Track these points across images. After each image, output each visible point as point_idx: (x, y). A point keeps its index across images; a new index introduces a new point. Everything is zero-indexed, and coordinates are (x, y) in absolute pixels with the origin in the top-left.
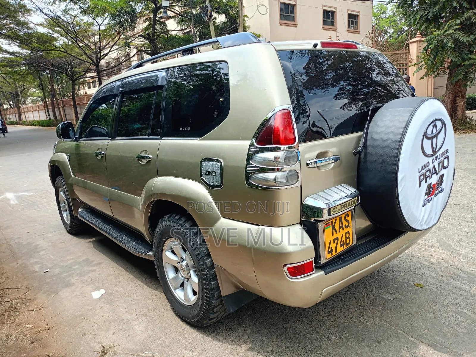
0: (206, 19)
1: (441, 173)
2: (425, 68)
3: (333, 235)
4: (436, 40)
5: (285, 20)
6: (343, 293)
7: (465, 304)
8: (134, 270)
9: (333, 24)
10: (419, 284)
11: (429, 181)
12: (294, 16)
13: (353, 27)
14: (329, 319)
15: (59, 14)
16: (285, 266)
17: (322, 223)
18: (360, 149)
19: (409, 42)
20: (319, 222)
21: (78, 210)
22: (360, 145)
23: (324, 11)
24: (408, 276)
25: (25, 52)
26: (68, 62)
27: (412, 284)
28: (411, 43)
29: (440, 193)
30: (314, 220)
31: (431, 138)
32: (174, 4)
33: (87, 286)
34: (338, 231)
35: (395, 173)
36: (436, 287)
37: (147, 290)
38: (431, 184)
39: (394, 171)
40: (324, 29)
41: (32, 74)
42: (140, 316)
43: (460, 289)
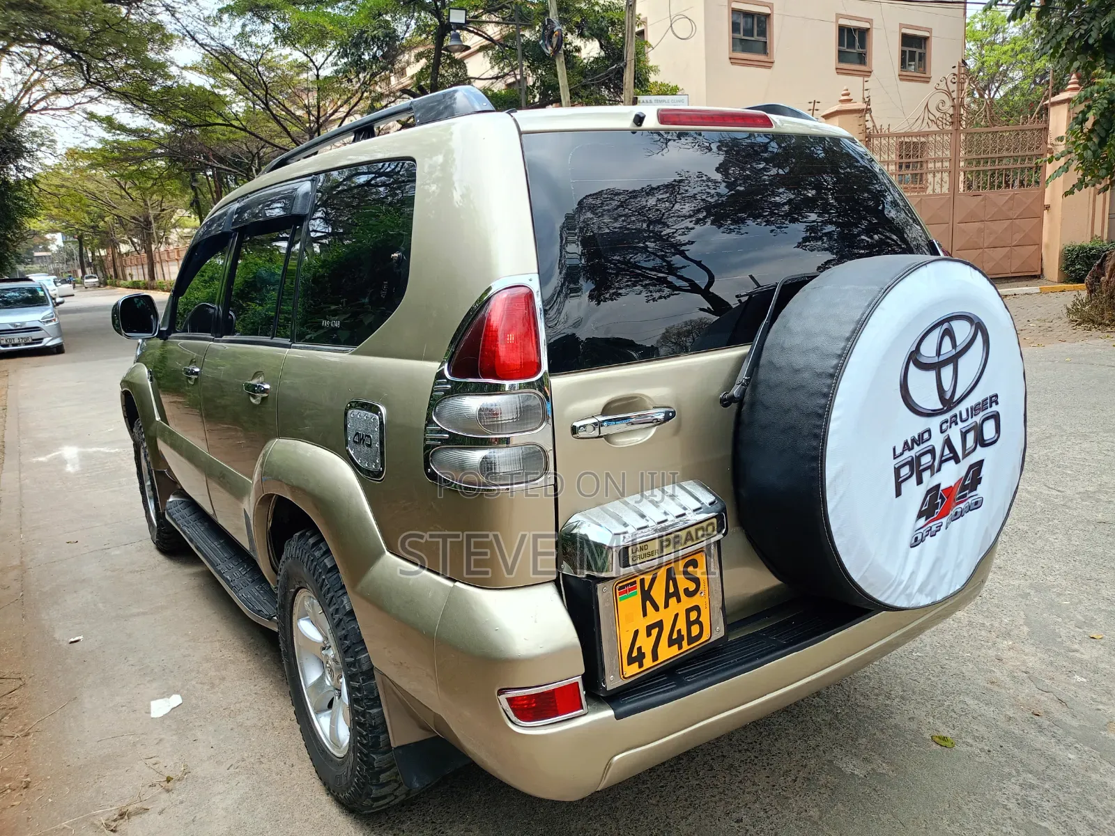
0: (549, 51)
1: (973, 458)
2: (1077, 169)
3: (645, 614)
4: (1105, 98)
5: (744, 51)
6: (740, 748)
7: (1052, 804)
8: (265, 651)
9: (862, 59)
10: (944, 739)
11: (929, 480)
12: (766, 42)
13: (913, 67)
14: (682, 818)
15: (229, 43)
16: (501, 692)
17: (610, 584)
18: (735, 391)
19: (1047, 102)
20: (599, 582)
21: (168, 498)
22: (737, 382)
23: (842, 29)
24: (920, 713)
25: (160, 128)
26: (251, 152)
27: (927, 736)
28: (1054, 104)
29: (970, 510)
30: (588, 576)
31: (937, 367)
32: (484, 18)
33: (148, 685)
34: (661, 603)
35: (817, 458)
36: (987, 748)
37: (276, 705)
38: (938, 486)
39: (813, 453)
40: (839, 71)
41: (178, 176)
42: (237, 770)
43: (1052, 760)
